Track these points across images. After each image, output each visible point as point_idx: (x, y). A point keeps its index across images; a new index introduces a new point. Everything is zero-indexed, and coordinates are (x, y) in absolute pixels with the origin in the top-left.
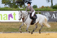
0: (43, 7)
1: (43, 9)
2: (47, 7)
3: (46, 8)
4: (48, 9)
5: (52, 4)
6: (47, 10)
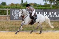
0: (12, 4)
1: (13, 7)
2: (17, 5)
3: (15, 6)
4: (18, 6)
5: (22, 2)
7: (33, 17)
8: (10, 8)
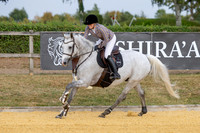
0: (48, 16)
1: (49, 24)
2: (63, 18)
4: (67, 24)
5: (81, 7)
6: (62, 29)
7: (107, 60)
8: (39, 29)
